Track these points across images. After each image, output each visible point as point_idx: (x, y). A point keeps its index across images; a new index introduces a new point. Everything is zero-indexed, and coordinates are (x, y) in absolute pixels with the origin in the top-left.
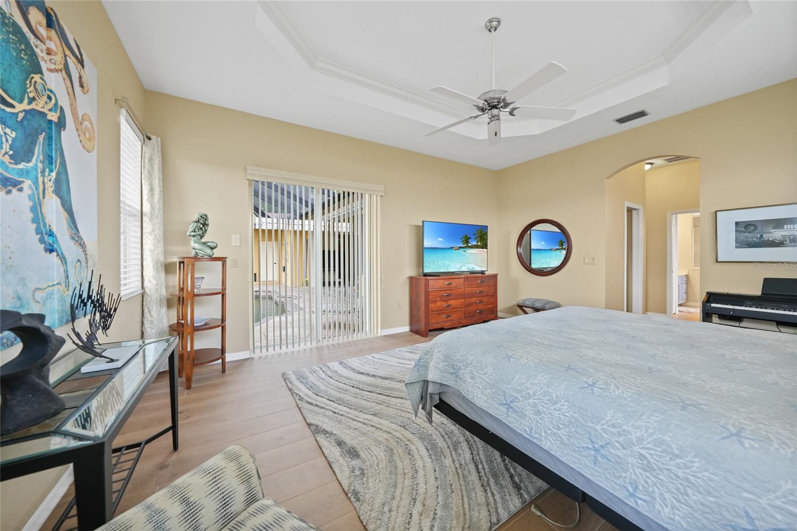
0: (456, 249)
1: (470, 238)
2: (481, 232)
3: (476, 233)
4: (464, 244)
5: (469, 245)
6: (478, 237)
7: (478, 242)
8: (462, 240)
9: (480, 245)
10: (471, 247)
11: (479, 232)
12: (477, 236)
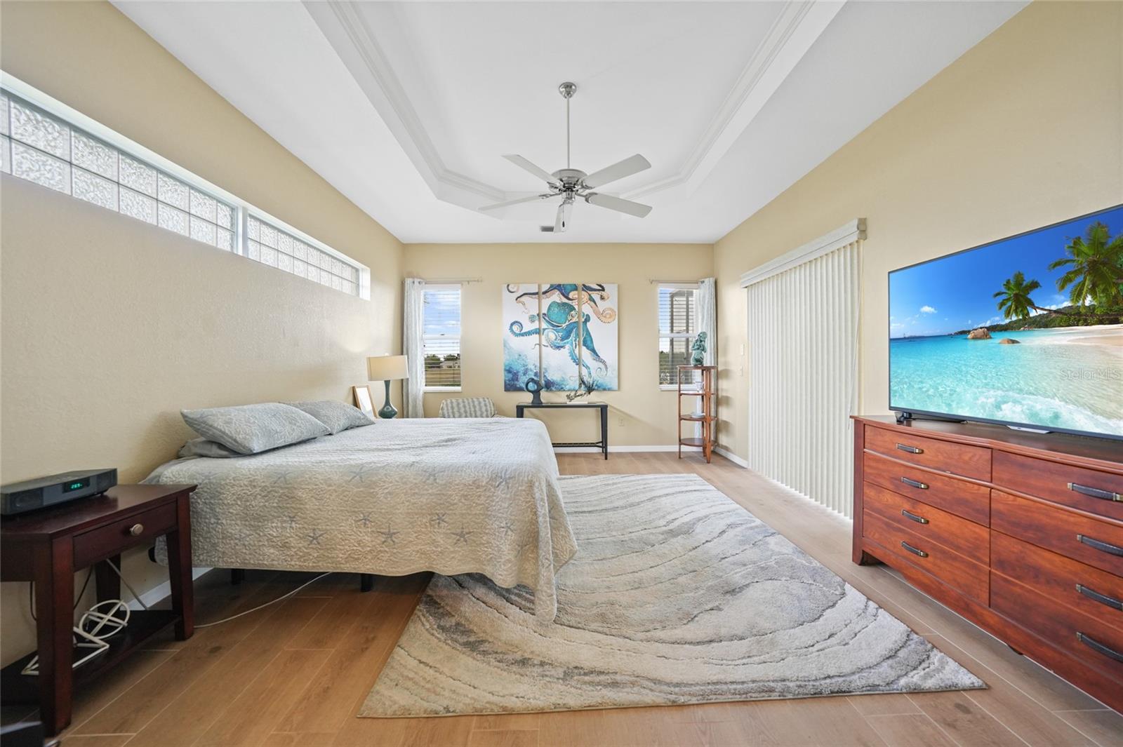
0: (975, 338)
1: (1035, 285)
2: (1097, 245)
3: (1068, 255)
4: (1008, 314)
5: (1033, 313)
6: (1077, 273)
7: (1078, 295)
8: (1000, 299)
9: (1092, 309)
10: (1045, 323)
11: (1084, 247)
12: (1071, 267)
